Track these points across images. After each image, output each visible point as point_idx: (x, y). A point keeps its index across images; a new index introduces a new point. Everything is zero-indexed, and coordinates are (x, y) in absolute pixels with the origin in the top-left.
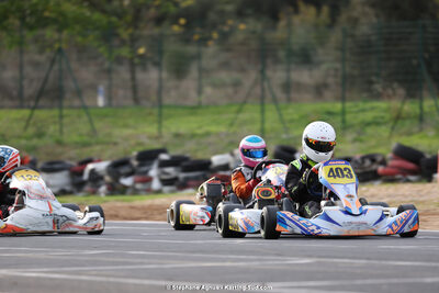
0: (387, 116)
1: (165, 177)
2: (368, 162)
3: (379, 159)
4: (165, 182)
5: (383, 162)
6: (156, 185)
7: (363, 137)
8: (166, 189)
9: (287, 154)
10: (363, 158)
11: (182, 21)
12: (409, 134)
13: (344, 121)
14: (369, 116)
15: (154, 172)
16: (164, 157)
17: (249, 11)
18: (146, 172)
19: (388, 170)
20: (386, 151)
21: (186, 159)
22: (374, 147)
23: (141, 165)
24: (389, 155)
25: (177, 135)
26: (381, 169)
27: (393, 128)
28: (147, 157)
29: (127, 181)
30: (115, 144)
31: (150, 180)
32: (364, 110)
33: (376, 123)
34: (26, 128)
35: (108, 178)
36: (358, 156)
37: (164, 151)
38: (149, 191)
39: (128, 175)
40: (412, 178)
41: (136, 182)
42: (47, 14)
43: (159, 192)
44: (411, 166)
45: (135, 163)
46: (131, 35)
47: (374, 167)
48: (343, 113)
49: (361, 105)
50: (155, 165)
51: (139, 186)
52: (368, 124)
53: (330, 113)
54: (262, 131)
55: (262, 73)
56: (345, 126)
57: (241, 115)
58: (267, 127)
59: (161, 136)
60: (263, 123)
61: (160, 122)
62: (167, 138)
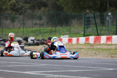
0: (50, 31)
1: (1, 43)
2: (43, 41)
3: (45, 40)
4: (1, 45)
5: (46, 41)
9: (26, 39)
10: (42, 40)
11: (11, 10)
12: (53, 35)
13: (40, 32)
14: (46, 31)
17: (32, 8)
19: (47, 42)
20: (47, 39)
21: (6, 40)
22: (45, 37)
25: (6, 35)
26: (45, 42)
32: (45, 30)
33: (47, 32)
36: (41, 39)
37: (1, 38)
48: (40, 30)
49: (45, 28)
52: (45, 33)
53: (38, 30)
54: (23, 34)
55: (23, 22)
56: (40, 33)
57: (19, 31)
58: (24, 33)
59: (2, 35)
60: (23, 32)
61: (2, 32)
62: (4, 35)
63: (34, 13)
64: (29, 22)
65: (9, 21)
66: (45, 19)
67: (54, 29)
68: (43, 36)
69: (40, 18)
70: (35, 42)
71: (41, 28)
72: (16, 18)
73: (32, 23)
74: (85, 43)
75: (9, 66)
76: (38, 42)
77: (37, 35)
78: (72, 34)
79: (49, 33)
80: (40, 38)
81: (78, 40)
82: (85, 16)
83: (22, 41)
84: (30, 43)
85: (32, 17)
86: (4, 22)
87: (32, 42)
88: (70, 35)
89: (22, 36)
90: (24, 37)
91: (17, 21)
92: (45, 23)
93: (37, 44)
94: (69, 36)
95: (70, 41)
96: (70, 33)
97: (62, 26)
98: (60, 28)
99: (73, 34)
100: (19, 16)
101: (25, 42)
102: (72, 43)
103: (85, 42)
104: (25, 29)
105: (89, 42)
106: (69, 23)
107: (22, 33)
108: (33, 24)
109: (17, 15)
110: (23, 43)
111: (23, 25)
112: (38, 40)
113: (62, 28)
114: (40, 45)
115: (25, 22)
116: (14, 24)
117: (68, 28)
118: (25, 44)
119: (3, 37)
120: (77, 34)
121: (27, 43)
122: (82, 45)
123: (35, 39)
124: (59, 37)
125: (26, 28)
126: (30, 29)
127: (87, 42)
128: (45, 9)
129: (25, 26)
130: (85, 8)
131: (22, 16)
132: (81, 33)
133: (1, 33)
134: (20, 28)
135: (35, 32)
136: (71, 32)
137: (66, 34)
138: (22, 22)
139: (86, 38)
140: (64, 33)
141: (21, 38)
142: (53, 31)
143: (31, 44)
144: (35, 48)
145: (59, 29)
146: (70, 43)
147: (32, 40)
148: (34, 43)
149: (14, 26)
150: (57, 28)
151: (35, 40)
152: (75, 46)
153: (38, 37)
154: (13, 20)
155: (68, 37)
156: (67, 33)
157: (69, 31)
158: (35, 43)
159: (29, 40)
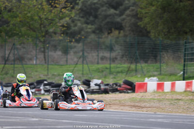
0: (127, 69)
1: (45, 89)
2: (115, 86)
3: (118, 84)
4: (46, 91)
5: (120, 86)
6: (43, 92)
7: (116, 77)
8: (46, 93)
9: (87, 82)
10: (113, 84)
11: (62, 35)
12: (132, 76)
13: (110, 71)
14: (119, 70)
15: (42, 87)
16: (45, 82)
17: (98, 32)
18: (39, 87)
19: (121, 88)
20: (121, 82)
21: (53, 83)
22: (118, 80)
23: (37, 85)
24: (122, 83)
25: (53, 75)
26: (119, 88)
27: (127, 74)
28: (40, 82)
29: (33, 90)
30: (32, 77)
31: (41, 90)
32: (119, 67)
33: (122, 72)
34: (2, 71)
36: (111, 84)
37: (46, 80)
38: (40, 94)
40: (129, 91)
41: (36, 91)
42: (15, 32)
43: (44, 94)
44: (129, 87)
45: (35, 84)
46: (44, 40)
47: (117, 87)
48: (110, 68)
49: (119, 65)
50: (42, 85)
51: (37, 92)
52: (118, 72)
53: (107, 68)
54: (83, 74)
55: (83, 54)
56: (111, 73)
57: (76, 68)
58: (85, 72)
59: (48, 75)
60: (83, 71)
61: (48, 70)
62: (50, 76)
63: (101, 40)
64: (92, 55)
65: (59, 53)
66: (118, 51)
67: (133, 66)
68: (115, 78)
69: (111, 49)
70: (103, 87)
71: (112, 65)
72: (71, 48)
73: (98, 56)
74: (185, 91)
75: (59, 127)
76: (107, 87)
77: (105, 77)
78: (163, 76)
79: (125, 74)
80: (111, 81)
81: (173, 85)
82: (186, 46)
85: (97, 47)
86: (51, 53)
87: (97, 87)
88: (161, 77)
89: (80, 77)
90: (84, 79)
91: (72, 52)
92: (119, 57)
93: (106, 92)
94: (159, 79)
95: (160, 86)
96: (160, 74)
97: (146, 62)
98: (143, 65)
99: (166, 75)
100: (76, 44)
102: (163, 90)
103: (186, 89)
104: (85, 66)
105: (192, 89)
106: (159, 58)
107: (81, 72)
108: (98, 59)
109: (72, 43)
111: (82, 59)
112: (107, 85)
113: (146, 64)
114: (110, 93)
115: (86, 54)
116: (67, 58)
117: (158, 65)
119: (49, 78)
120: (172, 76)
121: (87, 90)
122: (180, 93)
123: (102, 83)
124: (142, 80)
125: (87, 64)
126: (95, 67)
127: (188, 89)
128: (119, 33)
129: (85, 62)
130: (186, 33)
131: (80, 45)
132: (179, 73)
133: (46, 73)
134: (77, 64)
135: (102, 71)
136: (162, 72)
137: (154, 76)
138: (81, 54)
139: (187, 83)
140: (151, 74)
141: (79, 80)
142: (132, 70)
143: (95, 90)
144: (102, 97)
145: (141, 66)
146: (160, 91)
147: (96, 85)
148: (100, 89)
149: (67, 61)
150: (139, 66)
151: (101, 85)
152: (168, 96)
153: (107, 80)
154: (66, 51)
155: (157, 80)
156: (156, 73)
157: (159, 70)
158: (103, 90)
159: (92, 84)
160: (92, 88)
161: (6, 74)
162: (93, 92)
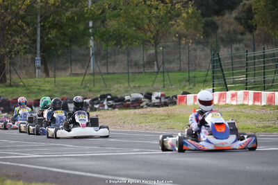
1: (109, 104)
4: (109, 106)
6: (106, 107)
9: (148, 95)
10: (172, 97)
15: (105, 103)
16: (109, 97)
18: (103, 103)
23: (101, 100)
29: (97, 106)
31: (104, 106)
35: (90, 105)
38: (104, 109)
39: (97, 104)
41: (99, 106)
43: (107, 110)
45: (99, 99)
50: (106, 100)
51: (101, 108)
70: (163, 100)
76: (167, 100)
80: (170, 94)
83: (143, 100)
84: (154, 103)
87: (158, 101)
93: (166, 104)
101: (146, 101)
110: (144, 103)
112: (168, 97)
118: (147, 104)
121: (149, 103)
123: (162, 95)
141: (142, 94)
143: (156, 104)
147: (157, 98)
148: (161, 102)
159: (153, 98)
160: (153, 102)
161: (85, 88)
162: (154, 106)
